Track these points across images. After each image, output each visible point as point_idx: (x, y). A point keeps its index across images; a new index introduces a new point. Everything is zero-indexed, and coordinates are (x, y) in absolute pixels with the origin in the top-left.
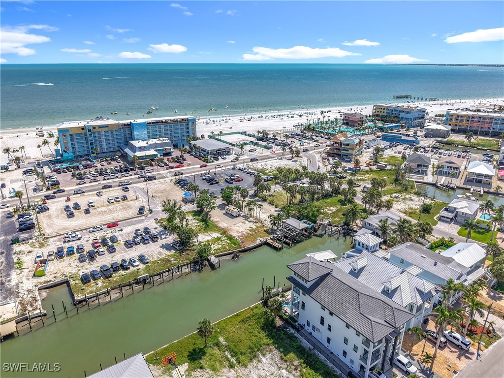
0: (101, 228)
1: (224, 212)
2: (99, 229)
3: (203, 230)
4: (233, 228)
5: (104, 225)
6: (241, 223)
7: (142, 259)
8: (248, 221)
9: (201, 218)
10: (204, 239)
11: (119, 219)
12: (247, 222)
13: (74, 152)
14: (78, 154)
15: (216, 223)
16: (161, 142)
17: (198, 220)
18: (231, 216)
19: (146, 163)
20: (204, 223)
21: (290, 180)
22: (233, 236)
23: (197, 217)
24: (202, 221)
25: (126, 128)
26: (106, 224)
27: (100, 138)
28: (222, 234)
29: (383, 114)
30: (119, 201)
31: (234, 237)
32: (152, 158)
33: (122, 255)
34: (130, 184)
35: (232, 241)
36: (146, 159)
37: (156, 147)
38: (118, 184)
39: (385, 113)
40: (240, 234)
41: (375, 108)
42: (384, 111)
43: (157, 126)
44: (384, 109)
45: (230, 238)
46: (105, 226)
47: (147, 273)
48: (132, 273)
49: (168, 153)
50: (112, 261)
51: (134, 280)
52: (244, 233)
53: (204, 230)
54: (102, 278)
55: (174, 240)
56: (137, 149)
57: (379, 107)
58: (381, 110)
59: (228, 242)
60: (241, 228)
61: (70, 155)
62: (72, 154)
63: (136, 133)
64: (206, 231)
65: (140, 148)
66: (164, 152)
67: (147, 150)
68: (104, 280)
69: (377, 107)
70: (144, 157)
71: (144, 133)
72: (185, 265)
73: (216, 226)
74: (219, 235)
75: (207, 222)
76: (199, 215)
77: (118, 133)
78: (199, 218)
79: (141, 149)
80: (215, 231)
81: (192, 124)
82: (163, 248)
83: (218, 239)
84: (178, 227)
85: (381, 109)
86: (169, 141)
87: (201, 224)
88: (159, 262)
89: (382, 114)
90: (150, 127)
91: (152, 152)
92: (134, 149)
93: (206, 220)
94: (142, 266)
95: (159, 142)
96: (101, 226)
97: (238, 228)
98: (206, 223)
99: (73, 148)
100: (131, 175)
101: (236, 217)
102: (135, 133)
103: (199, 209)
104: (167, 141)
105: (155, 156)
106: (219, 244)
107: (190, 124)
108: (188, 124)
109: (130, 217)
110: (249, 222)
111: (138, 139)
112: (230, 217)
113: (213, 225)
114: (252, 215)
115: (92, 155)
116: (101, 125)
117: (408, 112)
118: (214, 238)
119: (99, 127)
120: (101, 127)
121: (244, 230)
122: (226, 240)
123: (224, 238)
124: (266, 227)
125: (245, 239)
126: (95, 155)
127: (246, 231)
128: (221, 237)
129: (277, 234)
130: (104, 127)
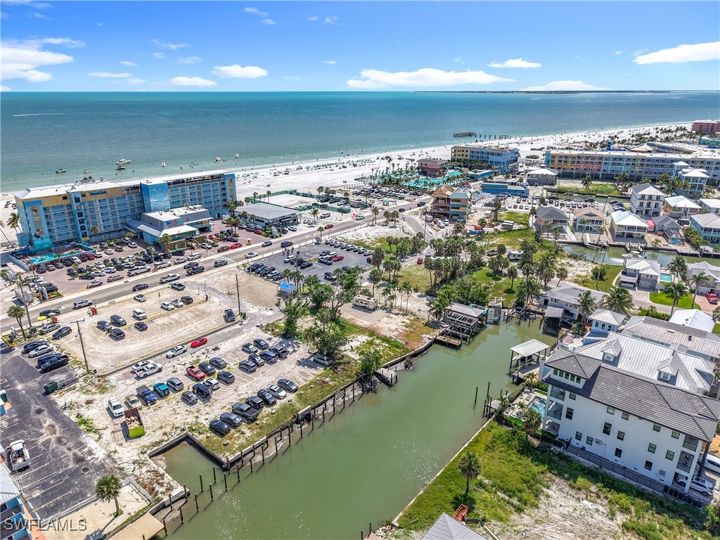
1: (351, 305)
2: (182, 351)
4: (379, 325)
6: (385, 318)
12: (392, 315)
13: (51, 237)
14: (58, 239)
15: (353, 322)
16: (193, 212)
19: (182, 245)
22: (388, 336)
25: (134, 192)
27: (92, 211)
28: (370, 336)
29: (466, 158)
30: (182, 306)
31: (391, 338)
32: (189, 237)
34: (177, 279)
35: (391, 343)
36: (179, 239)
37: (188, 220)
38: (158, 280)
40: (396, 333)
41: (453, 150)
42: (467, 153)
43: (179, 189)
44: (467, 151)
47: (306, 405)
48: (284, 409)
49: (206, 228)
51: (293, 419)
54: (243, 423)
56: (165, 224)
58: (463, 153)
59: (387, 345)
60: (391, 325)
61: (45, 241)
62: (48, 240)
63: (152, 200)
65: (168, 223)
66: (201, 226)
67: (179, 226)
69: (458, 149)
71: (164, 200)
72: (350, 385)
73: (355, 327)
74: (370, 339)
77: (121, 202)
79: (171, 224)
81: (230, 183)
82: (303, 366)
83: (370, 343)
85: (463, 151)
86: (204, 210)
88: (312, 386)
89: (464, 157)
92: (159, 225)
94: (291, 396)
95: (189, 212)
97: (388, 326)
99: (50, 230)
101: (374, 310)
104: (201, 210)
105: (192, 233)
106: (376, 350)
107: (227, 182)
108: (223, 183)
109: (218, 327)
110: (395, 315)
111: (156, 210)
112: (364, 311)
113: (349, 325)
114: (394, 305)
115: (83, 239)
116: (93, 191)
117: (499, 154)
118: (364, 342)
119: (91, 194)
120: (94, 194)
121: (397, 327)
122: (383, 344)
123: (378, 342)
124: (423, 320)
125: (406, 339)
126: (88, 238)
127: (402, 329)
128: (372, 340)
129: (444, 327)
130: (98, 193)
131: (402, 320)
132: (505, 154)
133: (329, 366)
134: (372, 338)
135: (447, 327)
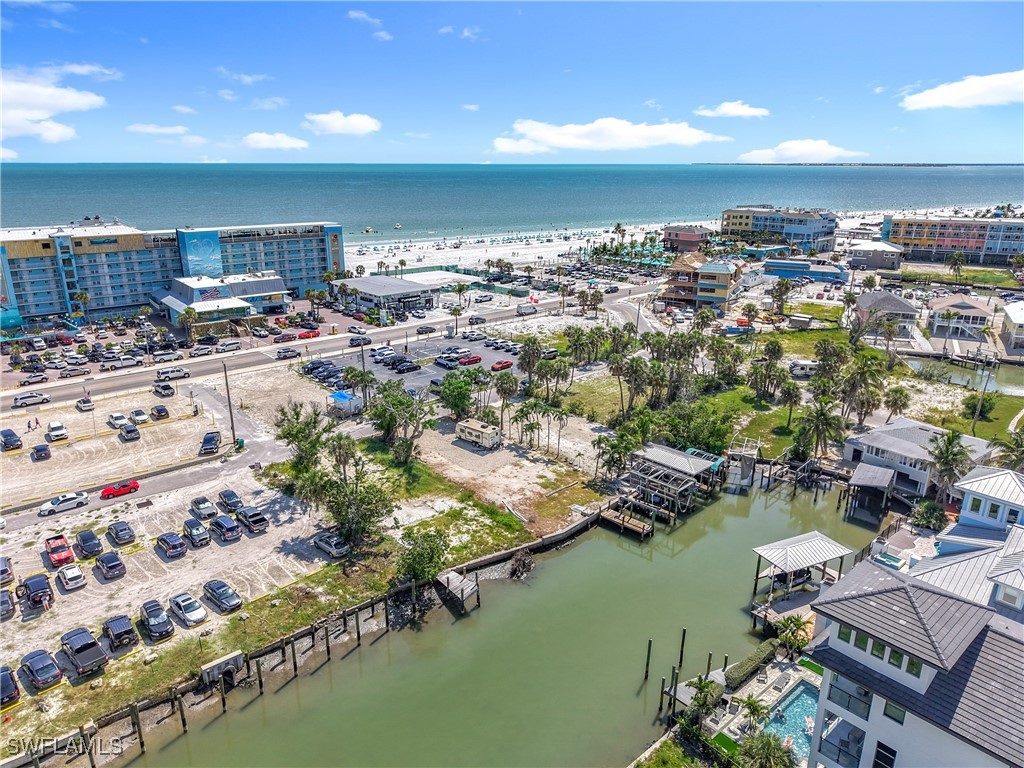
0: (80, 499)
1: (453, 437)
2: (73, 503)
3: (402, 490)
4: (490, 479)
5: (89, 491)
6: (508, 467)
7: (216, 596)
8: (528, 459)
9: (391, 456)
10: (413, 519)
11: (140, 470)
12: (525, 462)
13: (21, 308)
14: (33, 311)
16: (258, 279)
17: (382, 462)
18: (476, 447)
19: (221, 329)
20: (401, 470)
21: (599, 356)
22: (498, 503)
23: (379, 456)
24: (396, 464)
25: (167, 246)
26: (98, 489)
28: (462, 501)
29: (746, 228)
30: (144, 422)
31: (502, 507)
32: (236, 317)
33: (146, 585)
35: (499, 518)
36: (219, 319)
37: (245, 292)
39: (750, 224)
40: (517, 498)
41: (726, 216)
42: (747, 221)
43: (247, 245)
44: (747, 217)
45: (491, 510)
46: (93, 495)
47: (234, 648)
48: (181, 653)
49: (277, 307)
50: (109, 608)
51: (187, 680)
52: (528, 494)
53: (408, 490)
54: (64, 680)
55: (318, 526)
56: (196, 293)
57: (735, 214)
58: (741, 220)
59: (488, 522)
60: (515, 480)
61: (11, 314)
62: (16, 312)
63: (192, 258)
64: (413, 493)
65: (203, 292)
66: (266, 303)
67: (221, 298)
68: (71, 691)
69: (732, 214)
70: (215, 315)
71: (214, 259)
72: (366, 607)
73: (440, 479)
74: (457, 505)
75: (411, 468)
76: (385, 451)
78: (385, 457)
80: (439, 492)
81: (333, 241)
82: (287, 555)
83: (455, 516)
84: (332, 484)
85: (741, 217)
86: (277, 277)
87: (394, 473)
88: (276, 602)
89: (743, 227)
90: (229, 246)
91: (235, 302)
92: (187, 295)
93: (405, 462)
94: (217, 622)
95: (252, 279)
96: (79, 494)
97: (506, 481)
98: (408, 470)
99: (19, 297)
100: (180, 358)
101: (491, 449)
102: (190, 258)
103: (380, 433)
104: (272, 278)
105: (243, 311)
106: (460, 532)
107: (329, 239)
108: (323, 241)
109: (177, 463)
110: (531, 461)
111: (198, 274)
112: (473, 452)
113: (429, 475)
114: (535, 442)
115: (73, 315)
116: (95, 237)
117: (801, 221)
118: (442, 512)
119: (92, 243)
120: (97, 243)
121: (524, 484)
122: (481, 519)
123: (471, 513)
124: (585, 474)
125: (534, 512)
126: (82, 314)
127: (533, 489)
128: (462, 509)
129: (623, 493)
130: (104, 242)
131: (541, 473)
132: (811, 221)
133: (336, 558)
134: (462, 505)
135: (631, 493)
